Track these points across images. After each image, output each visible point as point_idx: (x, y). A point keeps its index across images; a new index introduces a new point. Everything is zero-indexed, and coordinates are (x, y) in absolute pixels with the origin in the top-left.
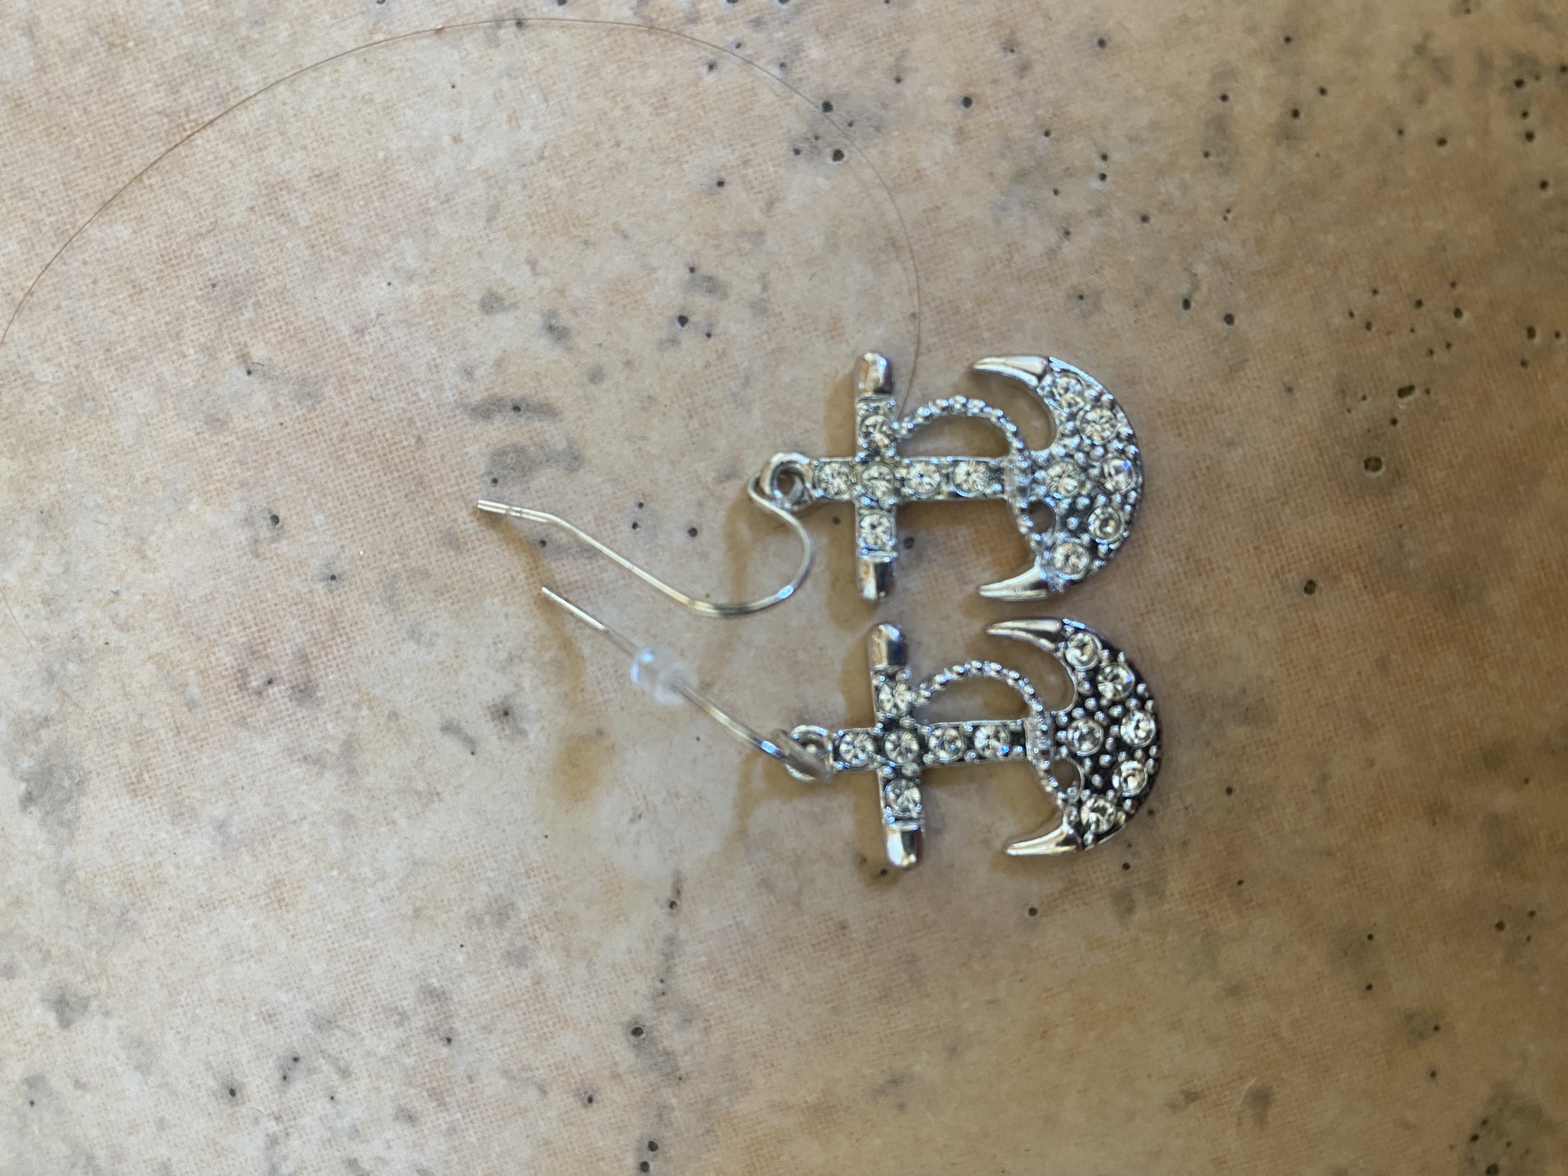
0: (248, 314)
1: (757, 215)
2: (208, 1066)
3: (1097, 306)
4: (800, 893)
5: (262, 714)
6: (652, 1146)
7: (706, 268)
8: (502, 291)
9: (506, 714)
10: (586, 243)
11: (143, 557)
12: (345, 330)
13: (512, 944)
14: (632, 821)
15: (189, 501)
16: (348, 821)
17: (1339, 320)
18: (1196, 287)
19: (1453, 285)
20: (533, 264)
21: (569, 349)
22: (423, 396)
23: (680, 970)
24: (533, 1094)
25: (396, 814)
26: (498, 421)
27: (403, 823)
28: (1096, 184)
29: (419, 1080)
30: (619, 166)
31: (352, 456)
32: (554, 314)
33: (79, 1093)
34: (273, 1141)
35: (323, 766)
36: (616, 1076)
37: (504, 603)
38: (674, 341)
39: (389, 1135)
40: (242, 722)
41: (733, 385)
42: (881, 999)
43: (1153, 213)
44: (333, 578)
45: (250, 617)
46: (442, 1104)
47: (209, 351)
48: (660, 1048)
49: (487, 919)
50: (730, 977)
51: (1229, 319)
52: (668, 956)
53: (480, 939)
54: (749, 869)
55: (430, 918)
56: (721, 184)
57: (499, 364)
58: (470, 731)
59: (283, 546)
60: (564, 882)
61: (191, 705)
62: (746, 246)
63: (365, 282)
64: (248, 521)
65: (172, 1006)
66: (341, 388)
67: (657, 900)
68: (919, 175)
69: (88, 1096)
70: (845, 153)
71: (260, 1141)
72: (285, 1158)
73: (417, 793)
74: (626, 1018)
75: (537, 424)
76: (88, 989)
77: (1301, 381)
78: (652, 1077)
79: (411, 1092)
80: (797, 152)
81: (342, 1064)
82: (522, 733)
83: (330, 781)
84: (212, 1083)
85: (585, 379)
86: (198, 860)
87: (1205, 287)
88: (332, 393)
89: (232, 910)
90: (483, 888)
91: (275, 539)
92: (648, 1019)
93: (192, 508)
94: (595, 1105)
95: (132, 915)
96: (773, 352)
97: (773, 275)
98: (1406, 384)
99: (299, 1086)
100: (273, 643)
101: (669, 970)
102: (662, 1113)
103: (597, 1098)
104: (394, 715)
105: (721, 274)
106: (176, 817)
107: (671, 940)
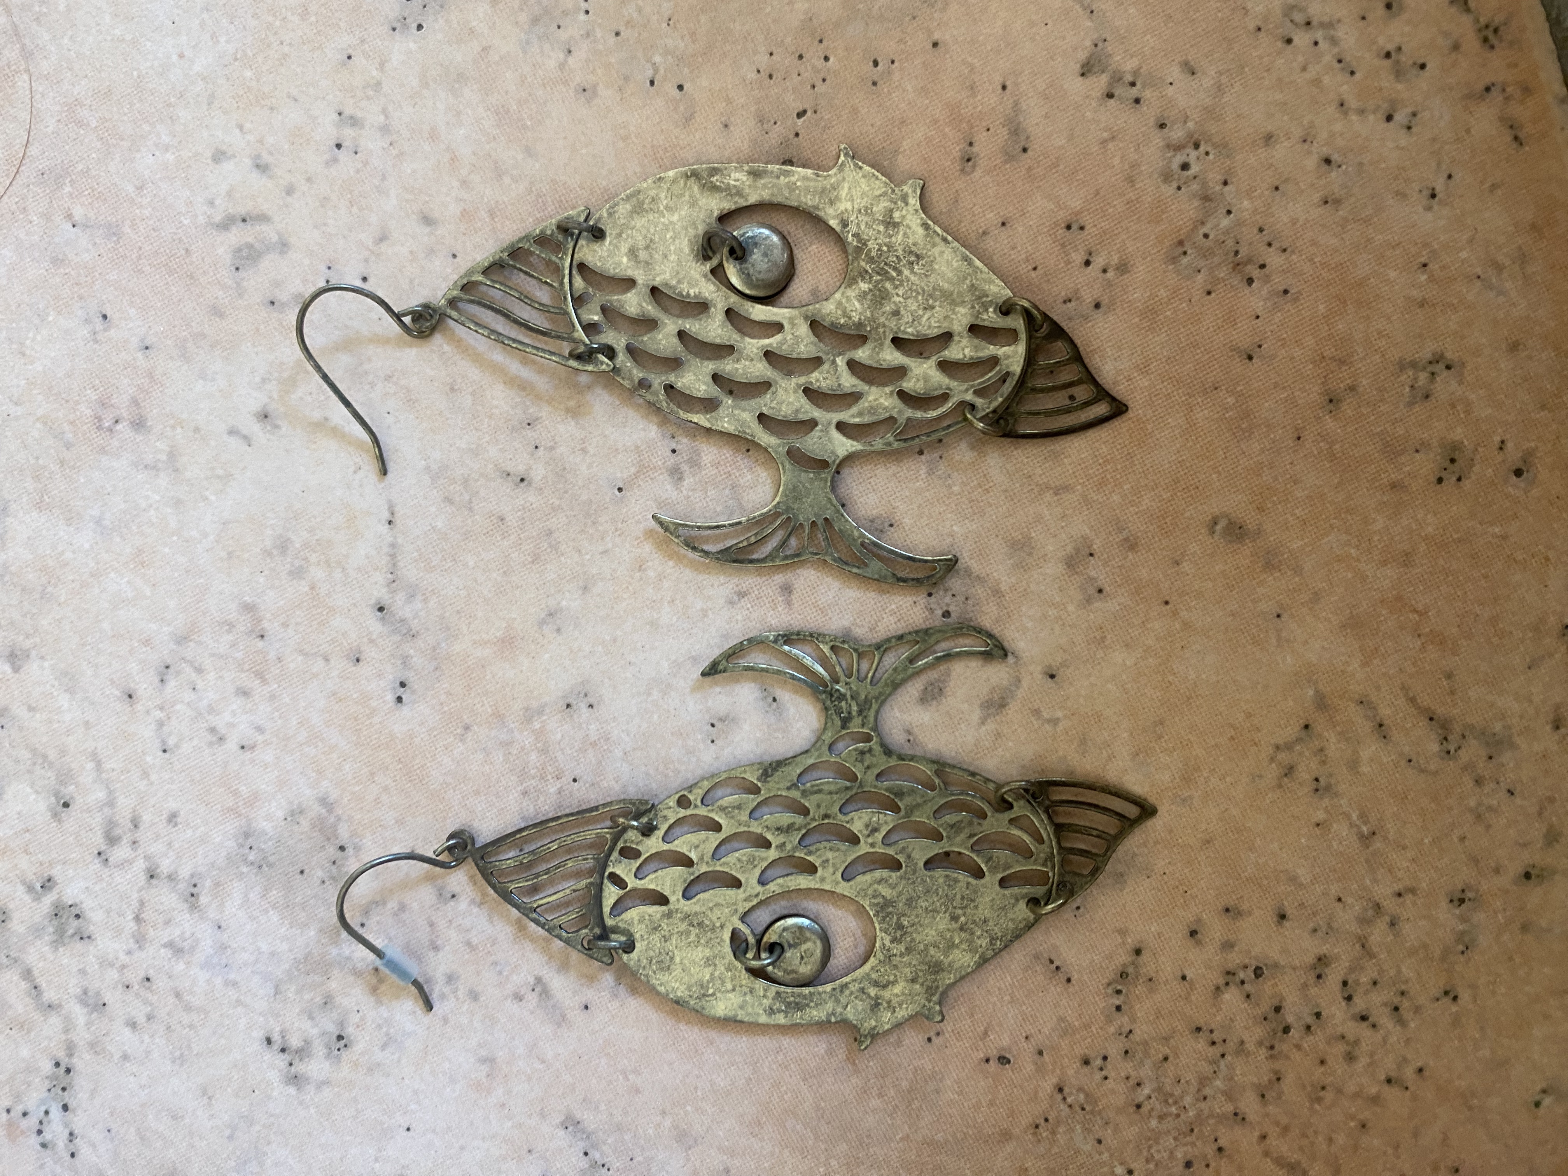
0: (68, 189)
1: (375, 73)
2: (112, 682)
3: (595, 93)
4: (470, 502)
5: (115, 443)
6: (403, 685)
7: (348, 112)
8: (224, 148)
9: (266, 417)
10: (272, 109)
11: (24, 355)
12: (130, 189)
13: (292, 565)
14: (355, 472)
15: (48, 315)
16: (178, 503)
17: (752, 75)
18: (656, 71)
19: (821, 41)
20: (241, 127)
21: (271, 177)
22: (186, 222)
23: (401, 564)
24: (321, 663)
25: (207, 493)
26: (234, 230)
27: (213, 498)
28: (582, 17)
29: (246, 667)
30: (285, 56)
31: (147, 269)
32: (258, 156)
33: (31, 714)
34: (161, 724)
35: (158, 470)
36: (371, 641)
37: (254, 345)
38: (335, 160)
39: (234, 707)
40: (102, 450)
41: (376, 182)
42: (533, 562)
43: (622, 29)
44: (147, 348)
45: (97, 382)
46: (264, 681)
47: (47, 217)
48: (397, 617)
49: (275, 552)
50: (434, 563)
51: (680, 87)
52: (393, 556)
53: (273, 565)
54: (435, 491)
55: (238, 557)
56: (349, 57)
57: (229, 194)
58: (245, 432)
59: (112, 332)
60: (318, 520)
61: (68, 446)
62: (371, 93)
63: (138, 155)
64: (87, 321)
65: (84, 645)
66: (133, 226)
67: (379, 521)
68: (472, 31)
69: (38, 715)
70: (424, 25)
71: (153, 727)
72: (170, 734)
73: (219, 477)
74: (372, 601)
75: (258, 228)
76: (28, 644)
77: (732, 119)
78: (397, 638)
79: (243, 675)
80: (394, 29)
81: (197, 665)
82: (277, 427)
83: (163, 480)
84: (117, 693)
85: (284, 194)
86: (87, 546)
87: (662, 71)
88: (129, 231)
89: (112, 575)
90: (269, 532)
91: (105, 330)
92: (386, 602)
93: (51, 319)
94: (361, 663)
95: (49, 589)
96: (397, 156)
97: (390, 109)
98: (801, 109)
99: (172, 684)
100: (115, 396)
101: (394, 565)
102: (405, 661)
103: (362, 658)
104: (197, 430)
105: (359, 114)
106: (69, 521)
107: (393, 545)
